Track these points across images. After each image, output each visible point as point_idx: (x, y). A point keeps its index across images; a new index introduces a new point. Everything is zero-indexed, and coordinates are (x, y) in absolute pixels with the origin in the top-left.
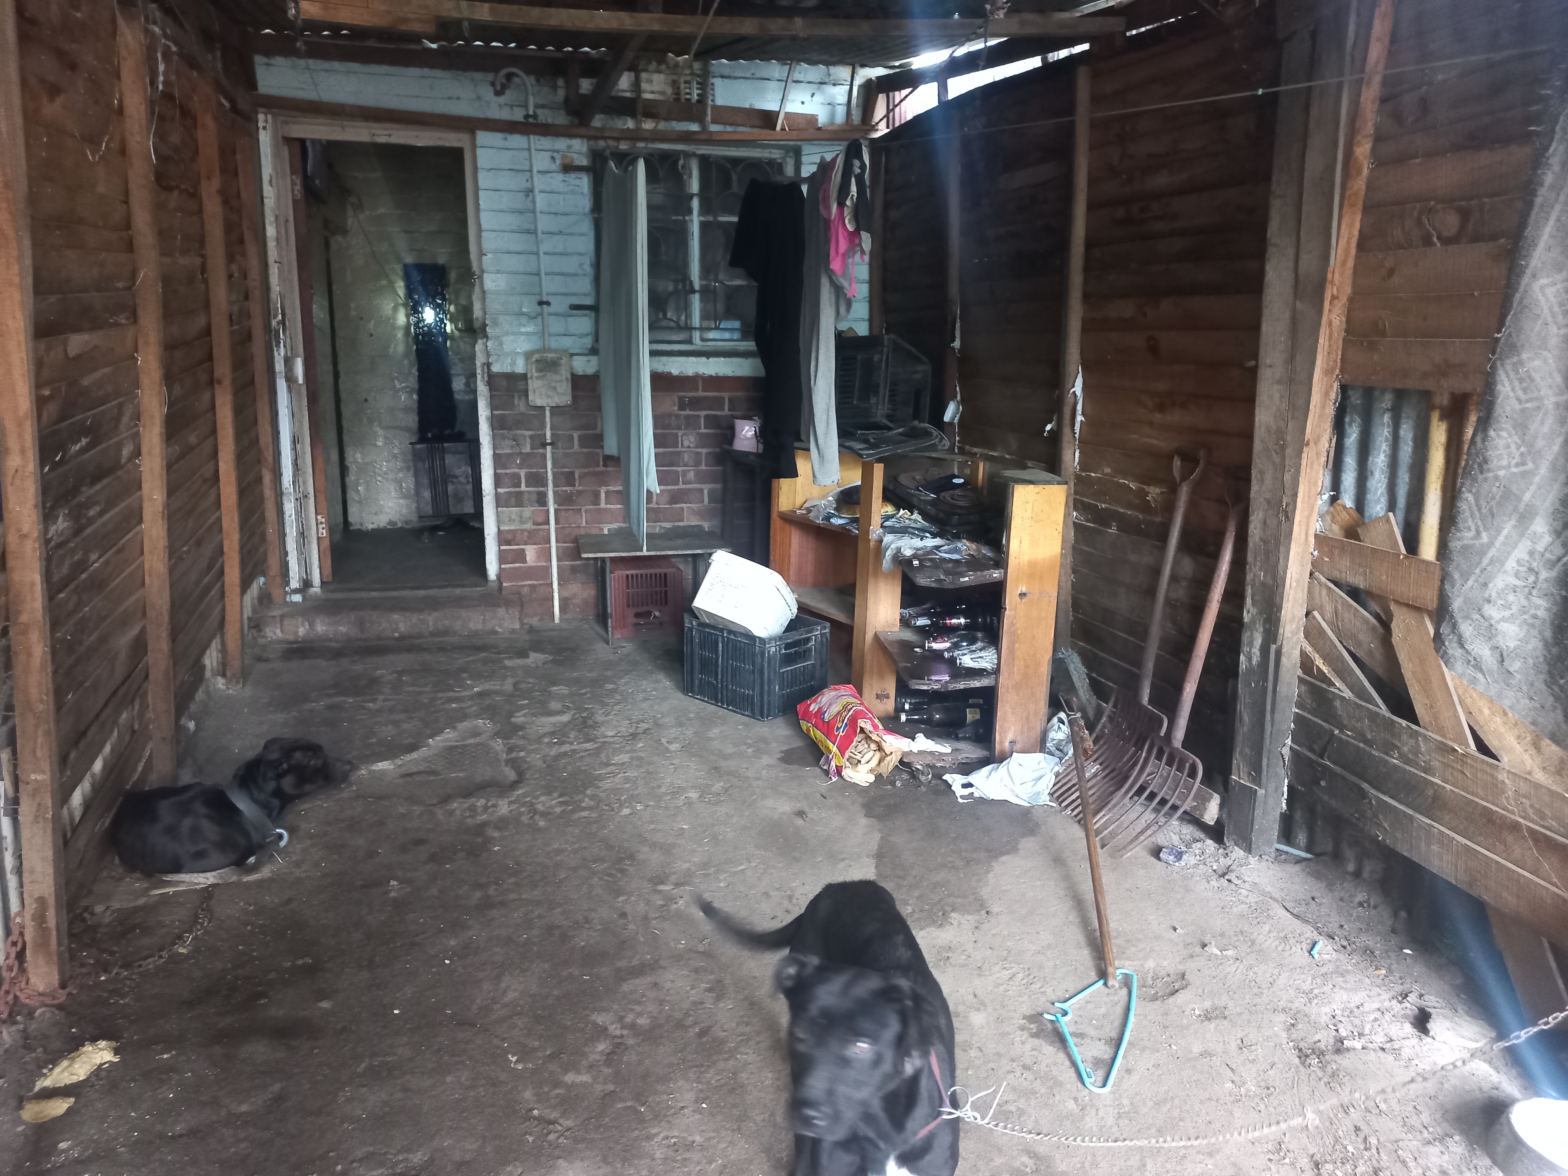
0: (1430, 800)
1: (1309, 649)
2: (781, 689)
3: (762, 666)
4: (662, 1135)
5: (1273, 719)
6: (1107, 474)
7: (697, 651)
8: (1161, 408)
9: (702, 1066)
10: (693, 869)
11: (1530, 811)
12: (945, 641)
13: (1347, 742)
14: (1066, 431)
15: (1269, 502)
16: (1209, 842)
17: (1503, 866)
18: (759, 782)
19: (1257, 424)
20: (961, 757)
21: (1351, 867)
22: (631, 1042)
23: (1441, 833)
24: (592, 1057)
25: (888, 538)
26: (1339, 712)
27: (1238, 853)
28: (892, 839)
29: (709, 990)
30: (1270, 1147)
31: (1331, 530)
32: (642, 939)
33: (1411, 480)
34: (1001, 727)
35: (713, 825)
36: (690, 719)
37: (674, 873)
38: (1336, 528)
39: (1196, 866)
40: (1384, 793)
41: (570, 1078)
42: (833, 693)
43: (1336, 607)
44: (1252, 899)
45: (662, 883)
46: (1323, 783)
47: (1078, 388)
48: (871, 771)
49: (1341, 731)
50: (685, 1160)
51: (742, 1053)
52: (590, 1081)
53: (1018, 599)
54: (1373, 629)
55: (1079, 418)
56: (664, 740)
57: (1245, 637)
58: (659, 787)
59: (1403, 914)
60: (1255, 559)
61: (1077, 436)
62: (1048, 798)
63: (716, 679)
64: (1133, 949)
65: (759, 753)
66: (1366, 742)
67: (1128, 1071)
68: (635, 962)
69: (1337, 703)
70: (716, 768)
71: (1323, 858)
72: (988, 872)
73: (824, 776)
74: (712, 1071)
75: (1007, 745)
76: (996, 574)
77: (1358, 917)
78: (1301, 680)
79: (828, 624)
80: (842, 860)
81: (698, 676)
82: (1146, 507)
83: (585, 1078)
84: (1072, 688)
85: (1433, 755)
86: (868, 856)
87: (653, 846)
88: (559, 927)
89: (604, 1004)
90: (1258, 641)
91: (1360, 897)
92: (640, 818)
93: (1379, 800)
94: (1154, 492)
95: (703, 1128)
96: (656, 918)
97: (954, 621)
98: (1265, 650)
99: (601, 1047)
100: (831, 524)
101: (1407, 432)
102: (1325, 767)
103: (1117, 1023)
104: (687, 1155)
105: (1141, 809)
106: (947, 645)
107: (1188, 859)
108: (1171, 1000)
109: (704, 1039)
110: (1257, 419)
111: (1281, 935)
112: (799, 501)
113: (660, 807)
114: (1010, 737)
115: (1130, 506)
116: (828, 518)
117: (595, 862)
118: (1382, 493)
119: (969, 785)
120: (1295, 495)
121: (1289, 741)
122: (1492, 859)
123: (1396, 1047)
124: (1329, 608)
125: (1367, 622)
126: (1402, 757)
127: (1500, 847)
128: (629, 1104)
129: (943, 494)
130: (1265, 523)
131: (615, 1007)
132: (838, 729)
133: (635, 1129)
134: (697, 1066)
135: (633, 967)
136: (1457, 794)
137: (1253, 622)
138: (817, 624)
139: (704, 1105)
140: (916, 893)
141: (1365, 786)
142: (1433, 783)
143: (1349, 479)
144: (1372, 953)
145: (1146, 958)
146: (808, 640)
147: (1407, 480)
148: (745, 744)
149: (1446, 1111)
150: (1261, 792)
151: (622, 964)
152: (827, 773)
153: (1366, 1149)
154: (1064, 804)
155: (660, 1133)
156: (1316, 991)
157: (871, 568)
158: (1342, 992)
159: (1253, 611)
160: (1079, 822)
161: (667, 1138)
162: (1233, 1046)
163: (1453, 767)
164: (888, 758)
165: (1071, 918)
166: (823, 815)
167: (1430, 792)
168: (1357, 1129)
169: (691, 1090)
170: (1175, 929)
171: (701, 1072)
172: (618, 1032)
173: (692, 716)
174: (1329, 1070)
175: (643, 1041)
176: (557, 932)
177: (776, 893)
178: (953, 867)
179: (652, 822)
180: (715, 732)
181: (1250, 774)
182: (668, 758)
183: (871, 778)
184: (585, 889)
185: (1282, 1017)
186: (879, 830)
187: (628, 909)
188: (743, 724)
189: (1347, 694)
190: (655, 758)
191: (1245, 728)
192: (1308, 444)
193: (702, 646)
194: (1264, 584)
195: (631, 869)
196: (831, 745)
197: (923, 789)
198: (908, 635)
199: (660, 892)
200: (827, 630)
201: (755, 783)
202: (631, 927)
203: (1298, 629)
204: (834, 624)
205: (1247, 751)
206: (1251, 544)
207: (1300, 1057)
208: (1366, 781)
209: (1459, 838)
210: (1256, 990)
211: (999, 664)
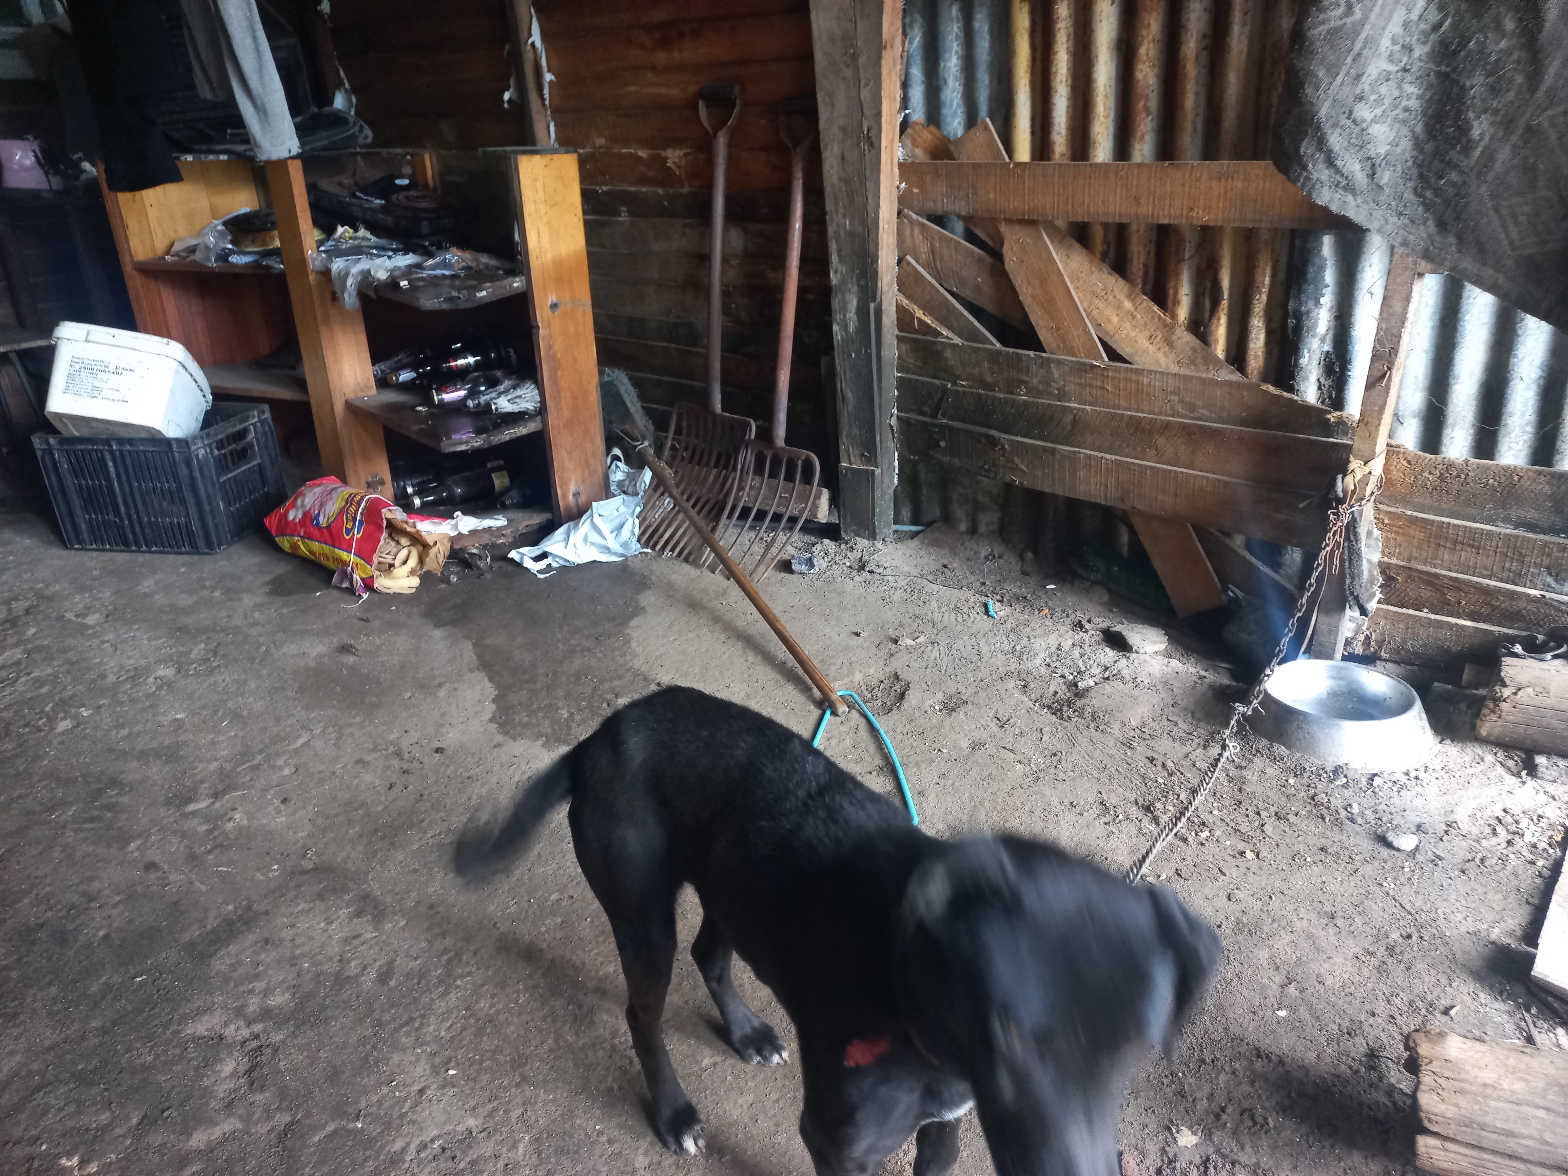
0: (1069, 427)
1: (905, 302)
2: (228, 505)
3: (192, 479)
4: (413, 1148)
5: (880, 388)
6: (601, 147)
7: (69, 481)
8: (664, 43)
9: (412, 1019)
10: (228, 766)
11: (1179, 408)
12: (457, 390)
13: (964, 393)
14: (533, 96)
15: (844, 130)
16: (826, 541)
17: (1158, 469)
18: (259, 629)
19: (815, 33)
20: (522, 527)
21: (963, 527)
22: (277, 1037)
23: (1089, 457)
24: (221, 1091)
25: (338, 265)
26: (950, 363)
27: (862, 543)
28: (488, 642)
29: (358, 914)
30: (1095, 810)
31: (913, 156)
32: (204, 888)
33: (991, 82)
34: (561, 479)
35: (224, 702)
36: (94, 579)
37: (202, 782)
38: (919, 152)
39: (829, 567)
40: (1016, 435)
41: (199, 1139)
42: (318, 490)
43: (932, 245)
44: (902, 583)
45: (190, 801)
46: (943, 444)
47: (536, 37)
48: (412, 572)
49: (954, 383)
50: (472, 1163)
51: (461, 977)
52: (239, 1126)
53: (549, 312)
54: (980, 260)
55: (548, 77)
56: (69, 615)
57: (836, 303)
58: (102, 676)
59: (1029, 555)
60: (836, 205)
61: (547, 102)
62: (639, 546)
63: (117, 512)
64: (833, 668)
65: (233, 594)
66: (986, 386)
67: (921, 793)
68: (212, 923)
69: (948, 354)
70: (180, 629)
71: (936, 525)
72: (627, 642)
73: (348, 597)
74: (432, 1019)
75: (571, 498)
76: (517, 283)
77: (990, 571)
78: (900, 339)
79: (266, 407)
80: (440, 686)
81: (82, 519)
82: (666, 177)
83: (228, 1126)
84: (627, 415)
85: (1068, 379)
86: (471, 671)
87: (143, 756)
88: (41, 926)
89: (197, 1003)
90: (853, 302)
91: (984, 551)
92: (96, 727)
93: (1011, 442)
94: (674, 157)
95: (473, 1103)
96: (210, 851)
97: (461, 362)
98: (863, 312)
99: (228, 1067)
100: (232, 264)
101: (982, 24)
102: (942, 427)
103: (872, 748)
104: (472, 1155)
105: (736, 531)
106: (462, 393)
107: (820, 563)
108: (905, 704)
109: (392, 983)
110: (814, 26)
111: (952, 607)
112: (160, 245)
113: (121, 703)
114: (572, 488)
115: (643, 180)
116: (223, 257)
117: (51, 810)
118: (958, 105)
119: (544, 556)
120: (878, 114)
121: (895, 411)
122: (1146, 466)
123: (1115, 672)
124: (924, 249)
125: (972, 254)
126: (1029, 390)
127: (1151, 452)
128: (331, 1128)
129: (394, 197)
130: (843, 159)
131: (218, 999)
132: (348, 531)
133: (366, 1160)
134: (406, 1024)
135: (213, 931)
136: (1099, 413)
137: (843, 282)
138: (253, 409)
139: (452, 1072)
140: (561, 693)
141: (993, 432)
142: (1071, 409)
143: (917, 93)
144: (1025, 598)
145: (851, 672)
146: (243, 433)
147: (987, 82)
148: (204, 587)
149: (1193, 713)
150: (878, 471)
151: (193, 933)
152: (351, 591)
153: (1171, 775)
154: (658, 547)
155: (408, 1144)
156: (1018, 648)
157: (319, 312)
158: (1038, 640)
159: (842, 269)
160: (686, 560)
161: (424, 1146)
162: (994, 727)
163: (1091, 386)
164: (433, 551)
165: (751, 659)
166: (378, 641)
167: (1068, 419)
168: (1152, 760)
169: (418, 1060)
170: (858, 634)
171: (417, 1029)
172: (245, 1033)
173: (95, 573)
174: (1087, 714)
175: (297, 1027)
176: (42, 935)
177: (374, 755)
178: (582, 651)
179: (120, 726)
180: (147, 585)
181: (863, 455)
182: (91, 637)
183: (415, 581)
184: (57, 854)
185: (1011, 684)
186: (466, 637)
187: (154, 855)
188: (183, 565)
189: (957, 340)
190: (71, 642)
191: (850, 407)
192: (885, 47)
193: (77, 471)
194: (852, 234)
195: (125, 799)
196: (344, 555)
197: (488, 576)
198: (391, 397)
199: (194, 813)
200: (267, 415)
201: (254, 631)
202: (174, 877)
203: (892, 279)
204: (276, 405)
205: (856, 431)
206: (828, 189)
207: (1054, 714)
208: (991, 428)
209: (1108, 456)
210: (971, 666)
211: (543, 401)
